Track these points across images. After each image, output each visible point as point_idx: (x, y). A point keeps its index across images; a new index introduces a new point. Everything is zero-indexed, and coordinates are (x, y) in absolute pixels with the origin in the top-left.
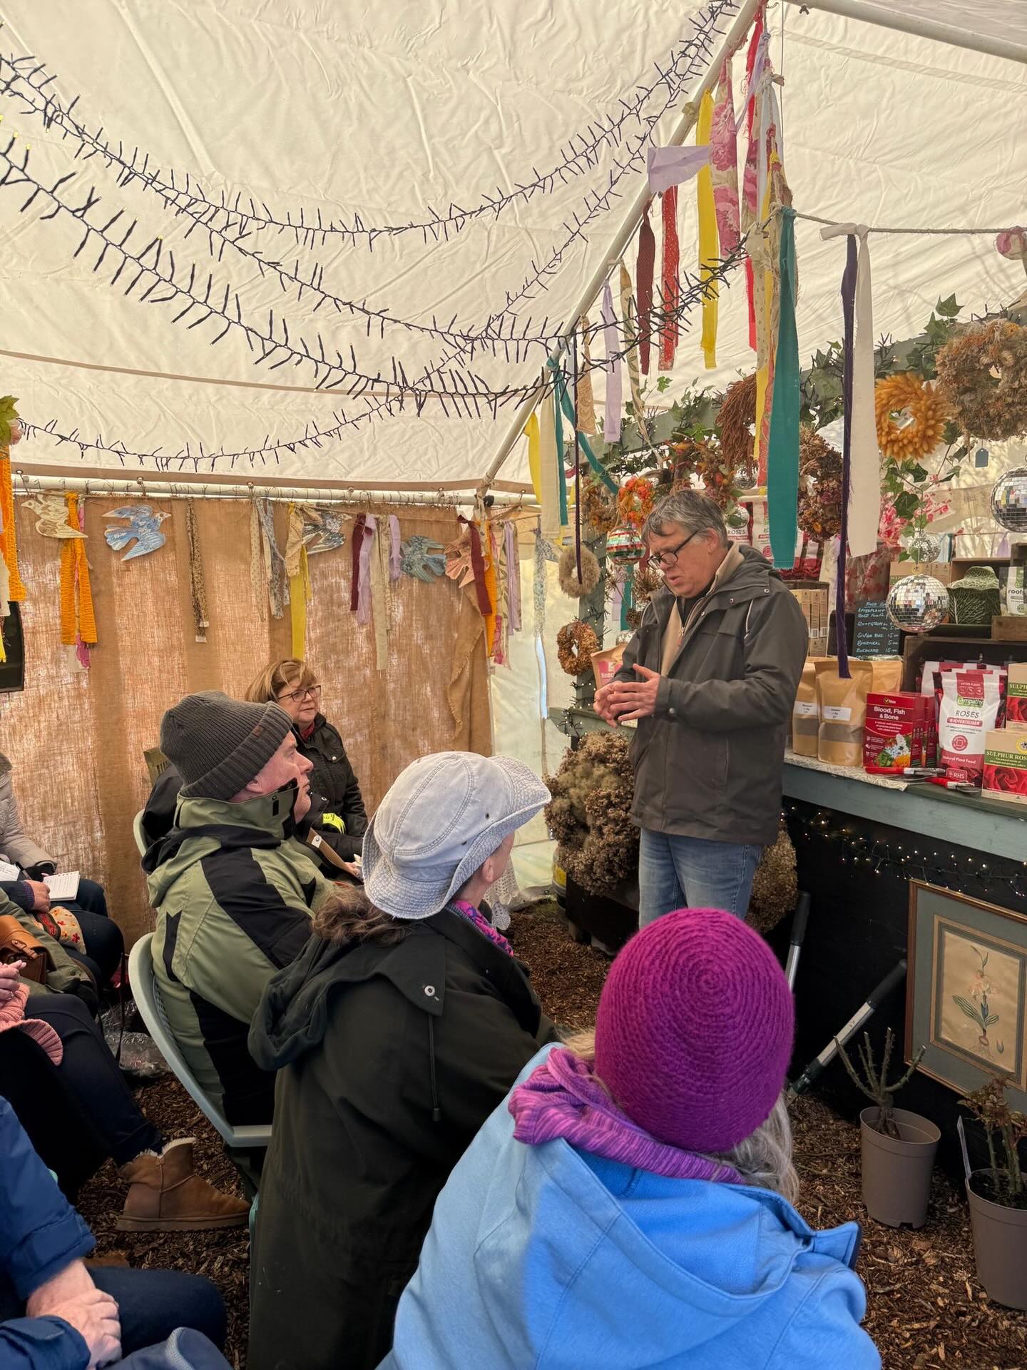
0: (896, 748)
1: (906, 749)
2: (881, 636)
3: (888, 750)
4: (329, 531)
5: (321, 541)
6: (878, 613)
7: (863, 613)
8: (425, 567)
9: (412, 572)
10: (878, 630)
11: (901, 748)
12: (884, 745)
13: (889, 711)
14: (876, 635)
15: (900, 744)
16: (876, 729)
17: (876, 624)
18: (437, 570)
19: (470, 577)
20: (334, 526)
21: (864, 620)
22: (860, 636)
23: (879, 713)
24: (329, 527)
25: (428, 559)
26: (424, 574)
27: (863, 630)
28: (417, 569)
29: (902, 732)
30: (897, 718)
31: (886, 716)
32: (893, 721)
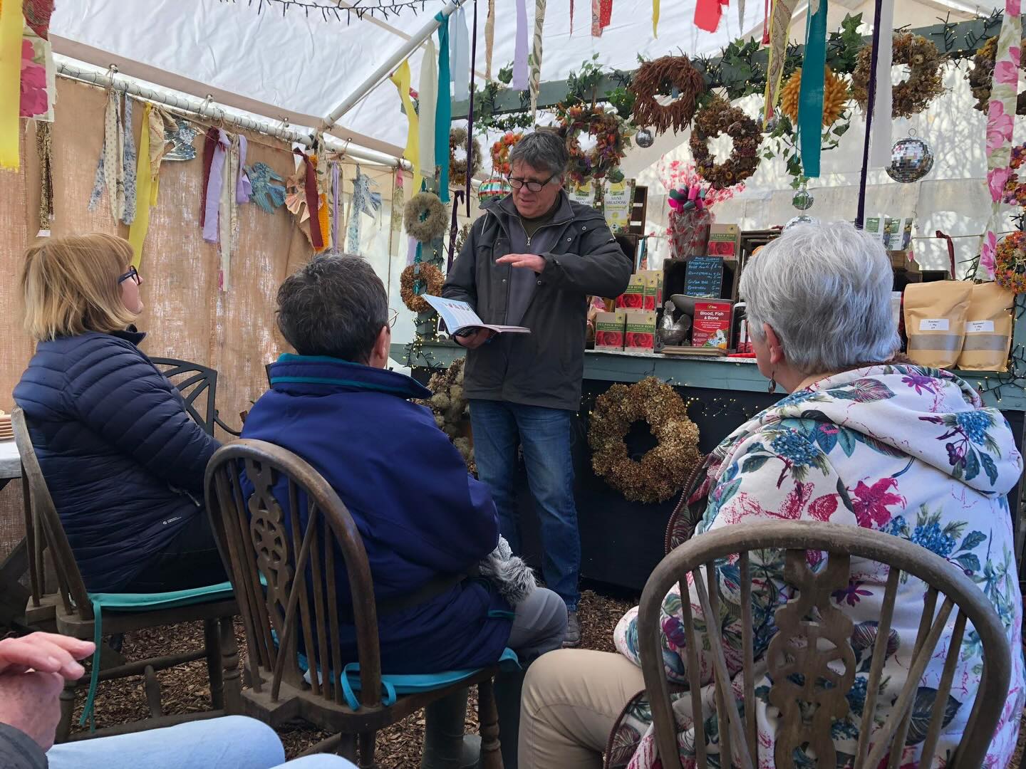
0: (716, 339)
1: (724, 339)
2: (706, 283)
3: (710, 341)
4: (182, 141)
5: (174, 150)
6: (705, 266)
7: (692, 265)
8: (268, 196)
9: (255, 198)
10: (704, 278)
11: (720, 339)
12: (707, 338)
13: (712, 314)
14: (703, 282)
15: (719, 337)
16: (701, 328)
17: (703, 273)
18: (277, 202)
19: (306, 215)
20: (187, 138)
21: (693, 270)
22: (690, 282)
23: (704, 316)
24: (181, 137)
25: (270, 188)
26: (266, 203)
27: (693, 278)
28: (260, 197)
29: (720, 328)
30: (717, 318)
31: (709, 318)
32: (715, 321)
